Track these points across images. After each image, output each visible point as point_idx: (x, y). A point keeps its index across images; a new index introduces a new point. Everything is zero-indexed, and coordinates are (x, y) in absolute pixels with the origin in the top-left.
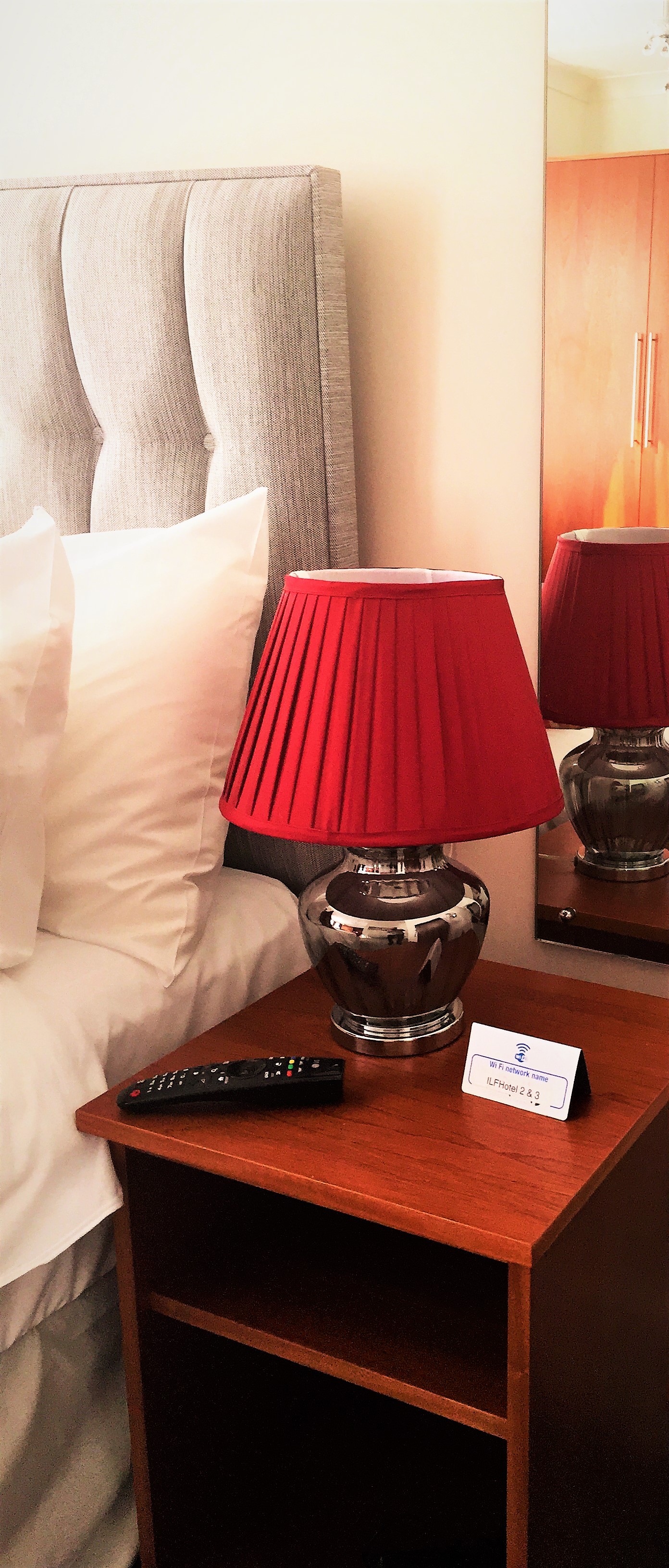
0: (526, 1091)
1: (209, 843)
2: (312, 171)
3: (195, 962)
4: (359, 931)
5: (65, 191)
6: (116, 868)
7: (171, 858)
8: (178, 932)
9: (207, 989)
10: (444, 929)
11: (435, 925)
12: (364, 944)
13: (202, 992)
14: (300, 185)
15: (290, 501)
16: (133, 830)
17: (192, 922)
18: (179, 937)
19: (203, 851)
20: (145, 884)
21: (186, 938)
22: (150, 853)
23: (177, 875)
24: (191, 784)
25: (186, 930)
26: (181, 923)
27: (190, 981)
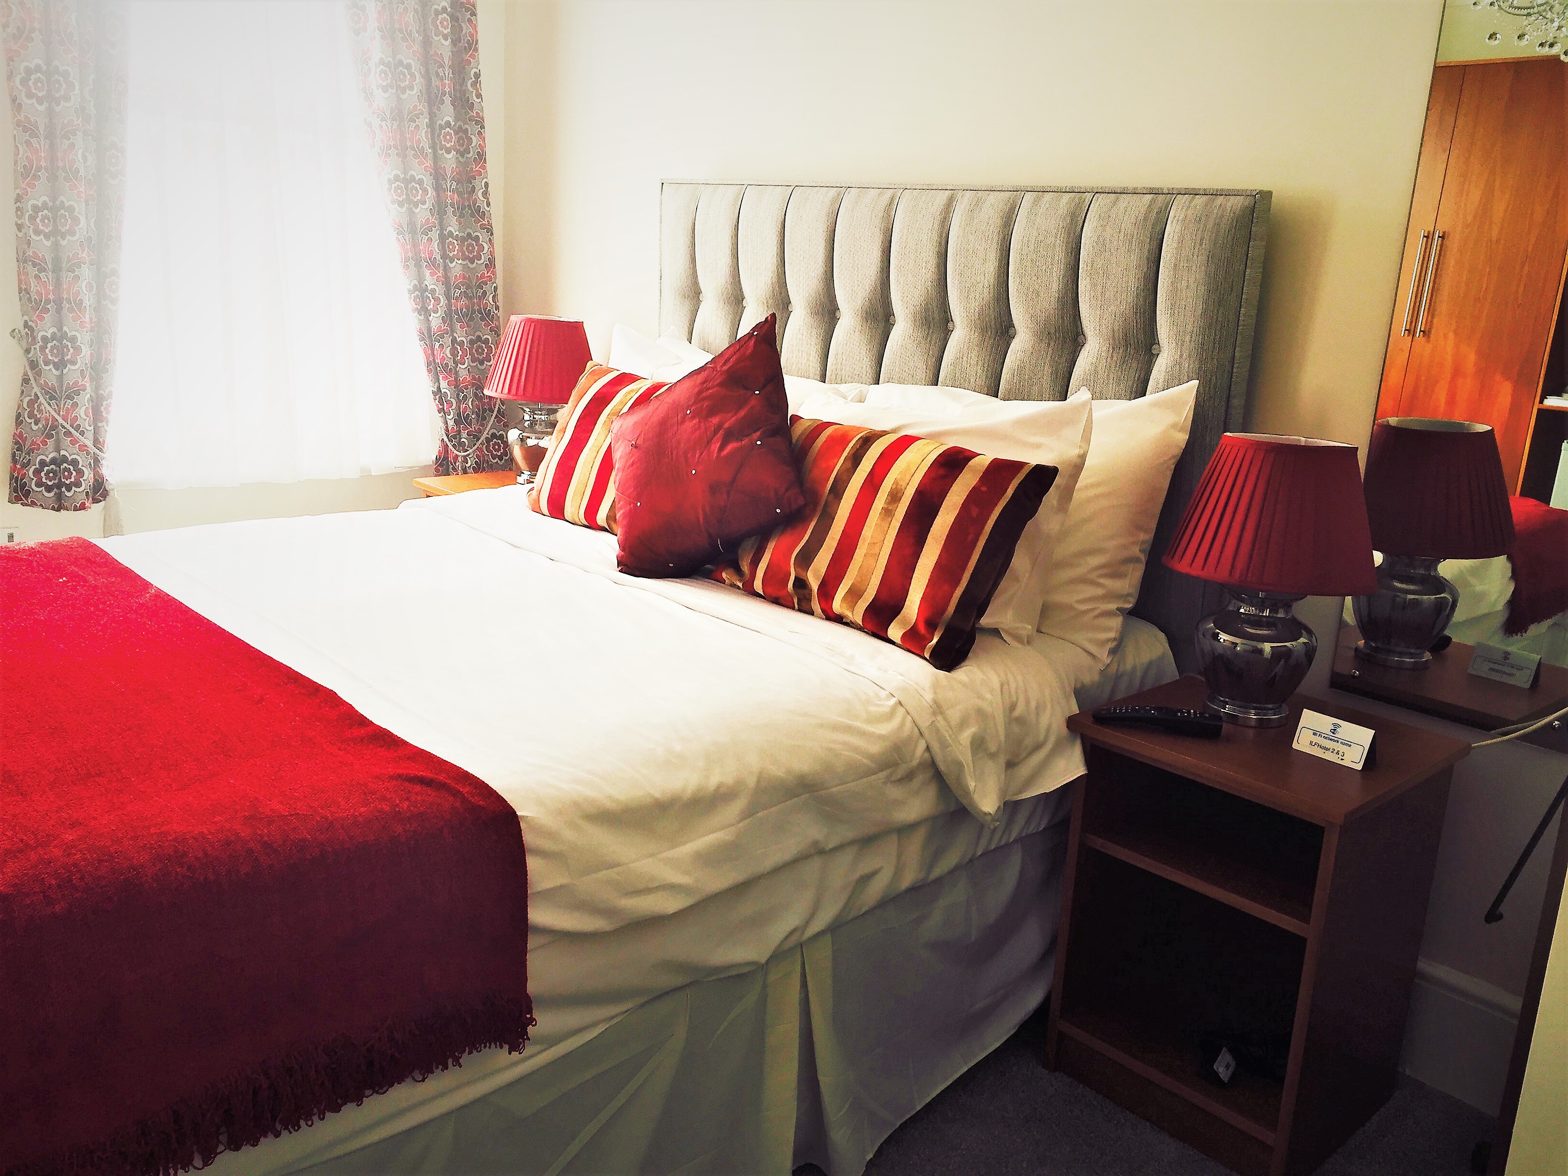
0: (1336, 751)
1: (1131, 591)
2: (1257, 194)
3: (1116, 660)
4: (1236, 644)
5: (1089, 196)
6: (1082, 596)
7: (1110, 596)
8: (1109, 640)
9: (1122, 675)
10: (1289, 652)
11: (1284, 649)
12: (1237, 654)
13: (1118, 677)
14: (1248, 202)
15: (1207, 389)
16: (1093, 576)
17: (1118, 635)
18: (1110, 643)
19: (1128, 595)
20: (1095, 609)
21: (1114, 644)
22: (1100, 592)
23: (1113, 606)
24: (1127, 554)
25: (1115, 639)
26: (1112, 635)
27: (1113, 668)
